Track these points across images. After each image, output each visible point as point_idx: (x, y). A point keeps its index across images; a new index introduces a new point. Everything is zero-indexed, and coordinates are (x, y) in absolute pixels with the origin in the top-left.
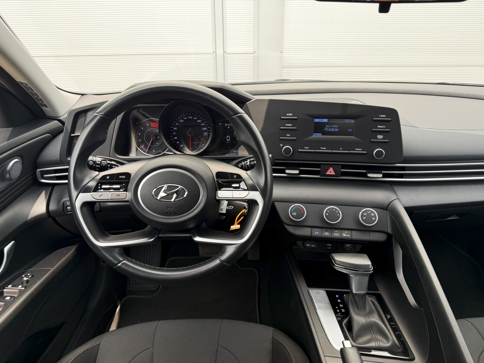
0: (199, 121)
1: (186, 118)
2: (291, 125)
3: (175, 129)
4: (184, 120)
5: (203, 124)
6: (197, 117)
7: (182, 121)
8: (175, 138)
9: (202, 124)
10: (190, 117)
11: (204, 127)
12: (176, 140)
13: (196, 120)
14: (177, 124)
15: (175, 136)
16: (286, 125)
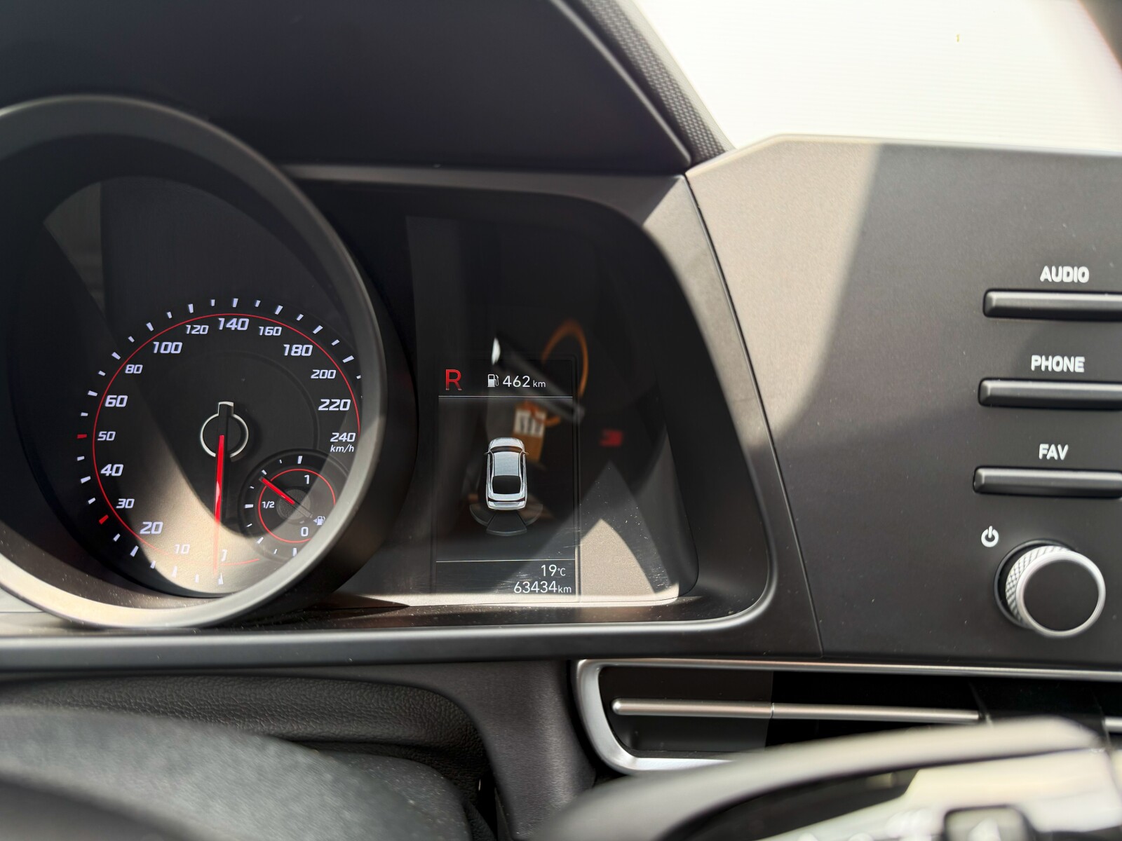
0: (299, 350)
1: (201, 329)
2: (1077, 364)
3: (112, 401)
4: (189, 341)
5: (329, 374)
6: (286, 318)
7: (173, 348)
8: (107, 470)
9: (318, 374)
10: (233, 324)
11: (331, 389)
12: (115, 488)
13: (277, 342)
14: (132, 369)
15: (109, 454)
16: (1037, 361)
